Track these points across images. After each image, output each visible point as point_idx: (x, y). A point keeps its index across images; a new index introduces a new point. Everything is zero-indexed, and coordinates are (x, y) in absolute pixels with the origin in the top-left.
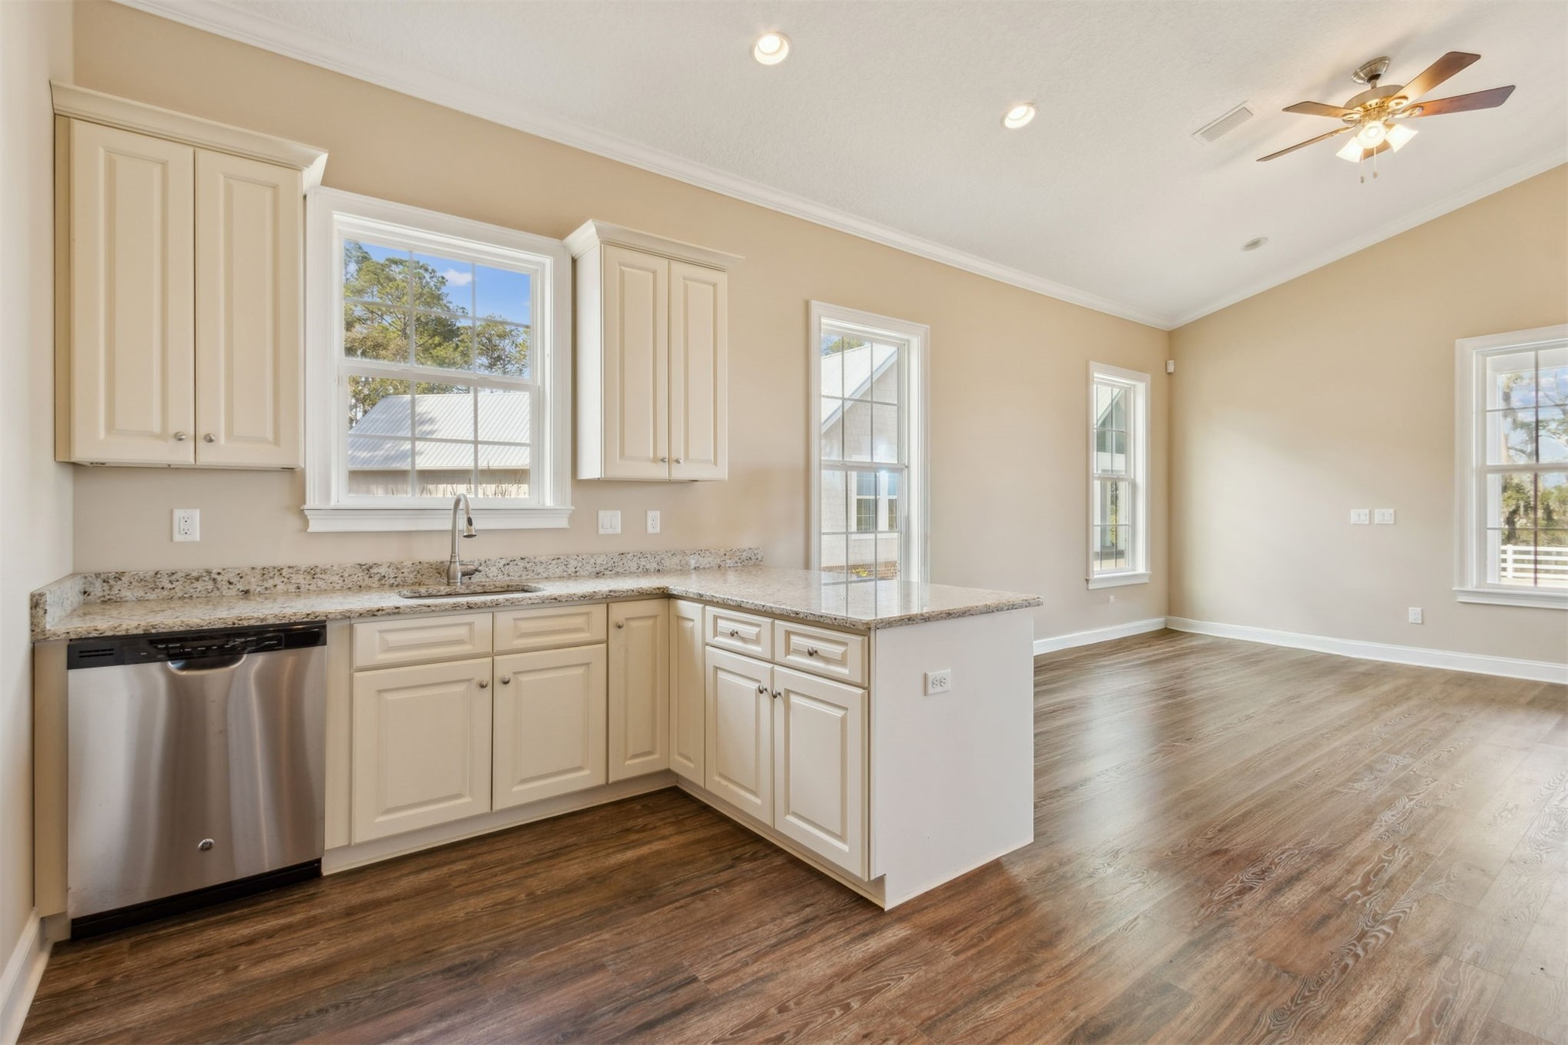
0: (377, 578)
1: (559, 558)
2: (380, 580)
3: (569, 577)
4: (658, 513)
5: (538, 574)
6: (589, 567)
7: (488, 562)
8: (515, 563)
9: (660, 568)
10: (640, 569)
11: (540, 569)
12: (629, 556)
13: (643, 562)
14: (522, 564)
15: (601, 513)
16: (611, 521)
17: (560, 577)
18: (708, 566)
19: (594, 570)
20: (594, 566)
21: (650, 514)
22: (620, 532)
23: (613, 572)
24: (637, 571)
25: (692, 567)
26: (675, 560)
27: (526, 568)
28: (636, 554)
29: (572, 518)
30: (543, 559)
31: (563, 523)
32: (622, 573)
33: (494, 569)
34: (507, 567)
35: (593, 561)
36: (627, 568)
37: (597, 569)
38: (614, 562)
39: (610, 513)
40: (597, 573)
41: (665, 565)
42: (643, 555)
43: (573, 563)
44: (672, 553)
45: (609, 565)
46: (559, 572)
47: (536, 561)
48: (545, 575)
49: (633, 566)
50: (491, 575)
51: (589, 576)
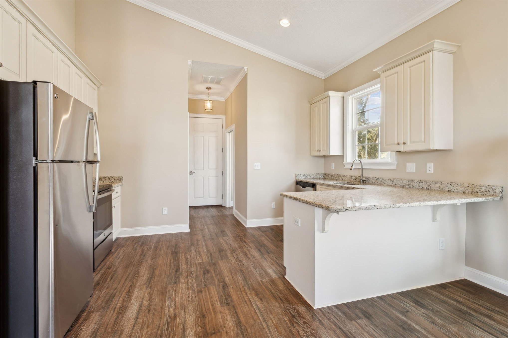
0: (353, 179)
1: (390, 179)
2: (353, 180)
3: (394, 186)
4: (432, 165)
5: (385, 183)
6: (400, 184)
7: (373, 178)
8: (379, 179)
9: (429, 188)
10: (420, 187)
11: (385, 182)
12: (415, 181)
13: (421, 184)
14: (381, 180)
15: (407, 164)
16: (411, 167)
17: (391, 185)
18: (457, 191)
19: (402, 185)
20: (402, 183)
21: (428, 165)
22: (415, 171)
23: (409, 187)
24: (418, 188)
25: (446, 190)
26: (437, 186)
27: (381, 181)
28: (418, 181)
29: (398, 165)
30: (386, 179)
31: (394, 167)
32: (412, 188)
33: (374, 180)
34: (377, 180)
35: (401, 181)
36: (414, 186)
37: (403, 184)
38: (409, 183)
39: (410, 164)
40: (403, 186)
41: (431, 187)
42: (421, 181)
43: (395, 181)
44: (435, 182)
45: (407, 184)
46: (390, 184)
47: (384, 179)
48: (387, 184)
49: (417, 185)
50: (373, 182)
51: (400, 187)
